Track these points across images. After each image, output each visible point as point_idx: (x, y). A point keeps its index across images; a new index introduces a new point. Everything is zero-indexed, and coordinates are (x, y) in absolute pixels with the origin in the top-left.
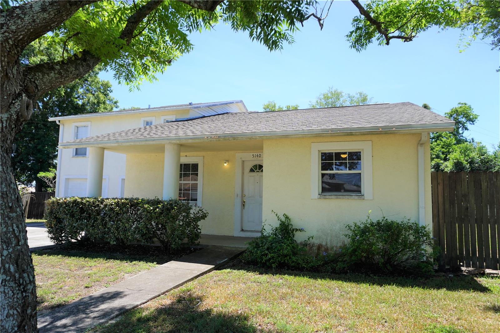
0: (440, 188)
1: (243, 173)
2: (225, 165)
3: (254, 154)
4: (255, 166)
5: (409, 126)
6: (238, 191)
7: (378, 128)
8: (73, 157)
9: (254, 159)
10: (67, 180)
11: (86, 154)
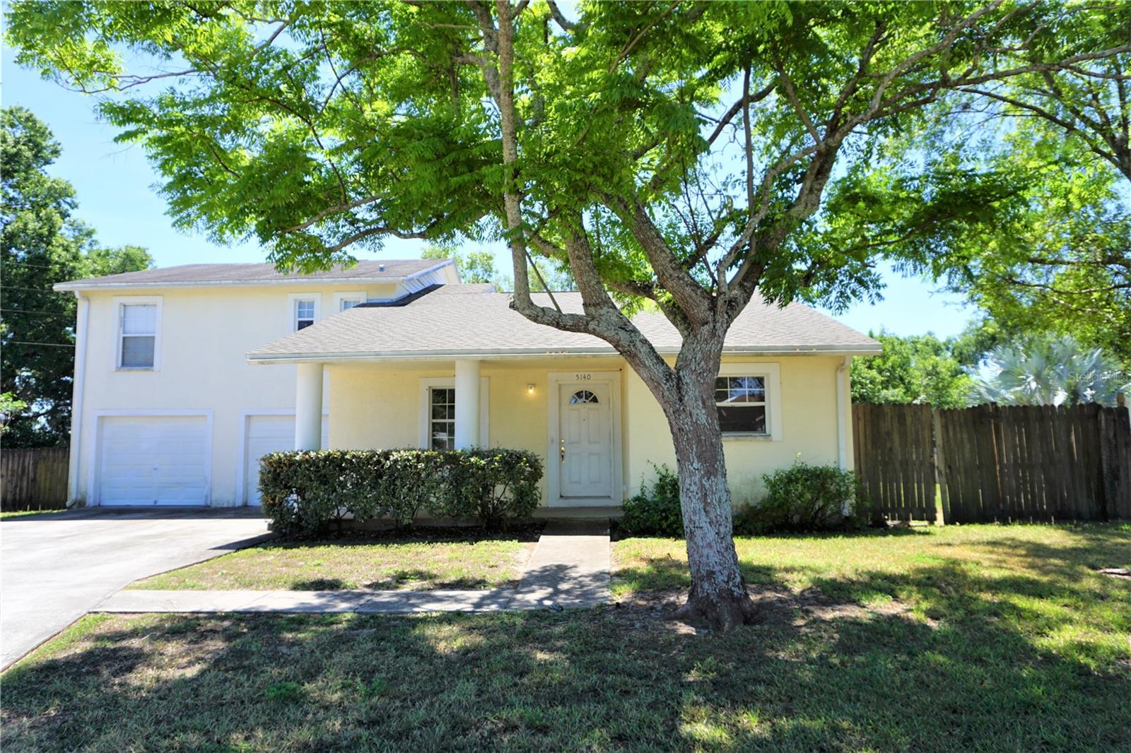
0: (861, 424)
1: (560, 405)
2: (531, 391)
3: (580, 374)
4: (579, 395)
5: (830, 347)
6: (553, 433)
7: (794, 348)
8: (118, 369)
9: (579, 381)
10: (101, 418)
11: (152, 365)
